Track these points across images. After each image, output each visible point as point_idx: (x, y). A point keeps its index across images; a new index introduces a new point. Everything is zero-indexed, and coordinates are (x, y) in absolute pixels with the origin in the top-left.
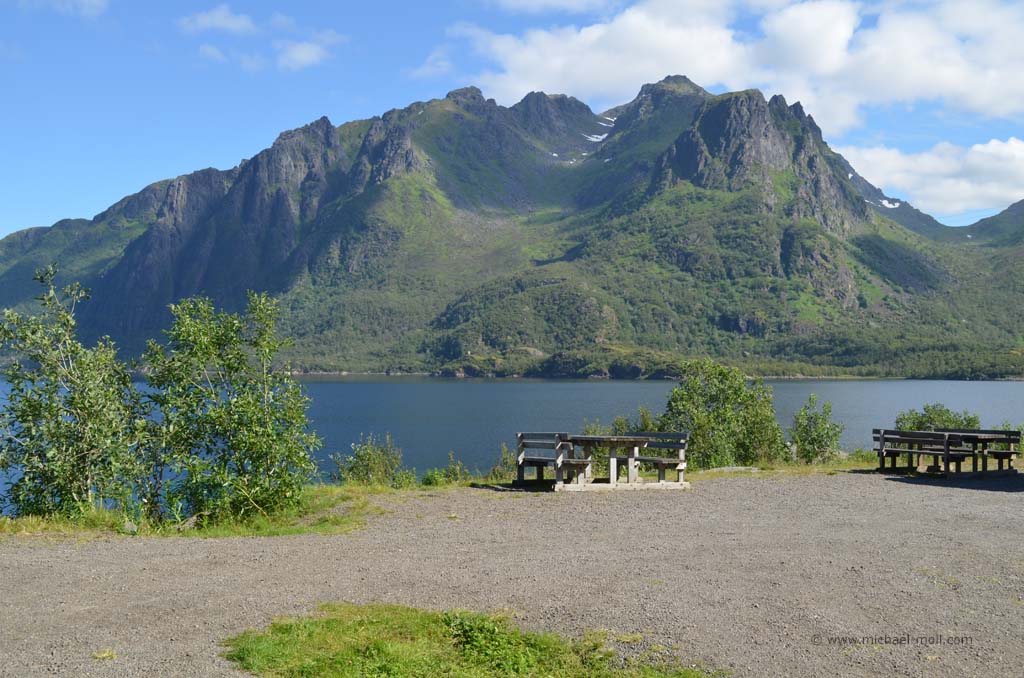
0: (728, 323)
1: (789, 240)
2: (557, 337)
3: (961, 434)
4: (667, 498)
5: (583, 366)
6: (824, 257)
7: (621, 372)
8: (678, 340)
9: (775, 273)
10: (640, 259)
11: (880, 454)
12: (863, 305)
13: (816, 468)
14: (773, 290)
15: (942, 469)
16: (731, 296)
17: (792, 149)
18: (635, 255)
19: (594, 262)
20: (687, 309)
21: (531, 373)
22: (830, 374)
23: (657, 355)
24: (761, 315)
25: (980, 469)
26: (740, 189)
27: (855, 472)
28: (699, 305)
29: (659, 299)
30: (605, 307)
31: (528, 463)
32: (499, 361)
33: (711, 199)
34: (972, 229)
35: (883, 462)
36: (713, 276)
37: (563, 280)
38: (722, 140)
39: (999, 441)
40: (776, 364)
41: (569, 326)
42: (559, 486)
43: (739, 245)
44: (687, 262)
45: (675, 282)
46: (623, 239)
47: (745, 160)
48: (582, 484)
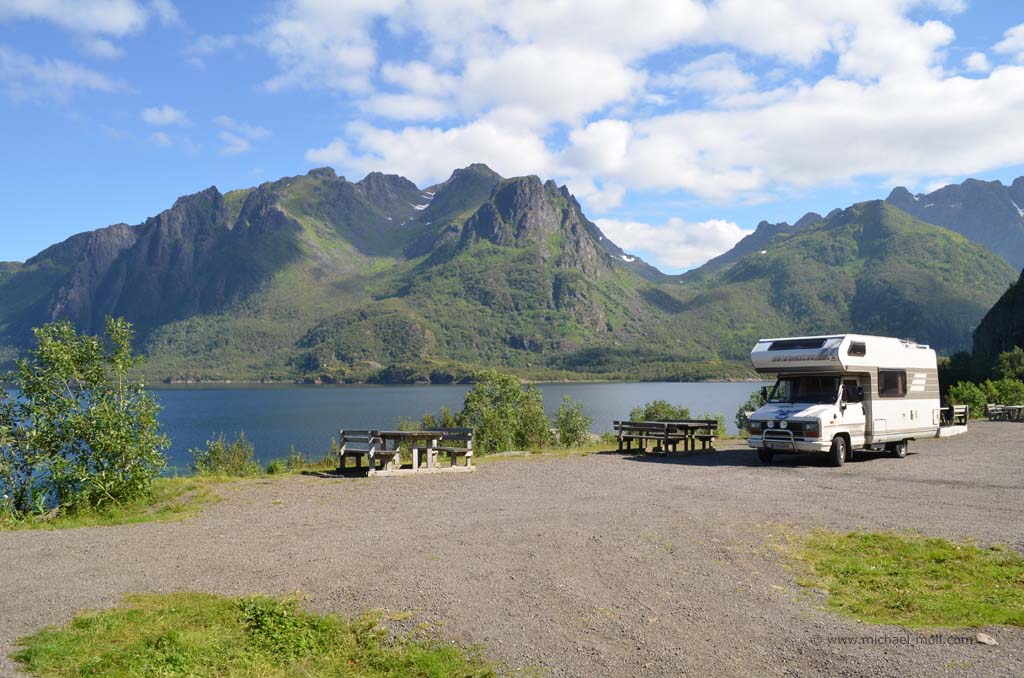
0: (516, 343)
1: (558, 284)
2: (391, 354)
3: (676, 424)
4: (457, 480)
5: (411, 374)
6: (583, 296)
7: (439, 379)
8: (480, 355)
9: (549, 307)
10: (452, 296)
11: (619, 439)
12: (610, 329)
13: (573, 451)
14: (548, 319)
15: (663, 449)
16: (518, 323)
17: (560, 218)
18: (448, 293)
19: (419, 298)
20: (487, 333)
21: (371, 380)
22: (587, 379)
23: (465, 366)
24: (539, 337)
25: (689, 448)
26: (524, 246)
27: (601, 453)
28: (496, 330)
29: (467, 325)
30: (427, 331)
31: (348, 454)
32: (348, 371)
33: (504, 253)
34: (682, 277)
35: (621, 446)
36: (505, 308)
37: (396, 311)
38: (511, 211)
39: (703, 428)
40: (549, 372)
41: (400, 345)
42: (372, 472)
43: (524, 287)
44: (486, 298)
45: (479, 313)
46: (440, 281)
47: (527, 225)
48: (391, 470)
